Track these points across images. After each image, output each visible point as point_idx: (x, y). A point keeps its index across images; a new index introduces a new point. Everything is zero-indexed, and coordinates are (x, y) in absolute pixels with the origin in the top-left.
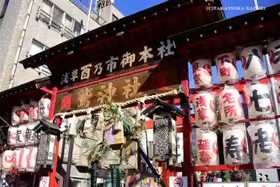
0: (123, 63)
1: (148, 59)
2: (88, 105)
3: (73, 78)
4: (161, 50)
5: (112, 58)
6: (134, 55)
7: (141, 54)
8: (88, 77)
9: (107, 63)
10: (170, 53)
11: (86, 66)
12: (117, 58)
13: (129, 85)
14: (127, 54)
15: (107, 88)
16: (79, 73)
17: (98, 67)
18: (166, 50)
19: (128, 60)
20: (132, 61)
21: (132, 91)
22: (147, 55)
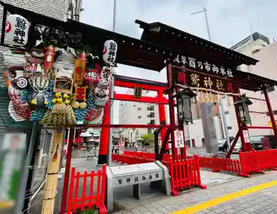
1: (224, 74)
2: (198, 85)
4: (228, 73)
6: (218, 68)
7: (221, 69)
8: (194, 66)
9: (205, 64)
11: (192, 59)
12: (210, 65)
13: (218, 83)
14: (215, 66)
15: (208, 79)
16: (187, 60)
17: (200, 63)
18: (230, 73)
19: (215, 69)
20: (218, 71)
21: (220, 87)
22: (223, 71)
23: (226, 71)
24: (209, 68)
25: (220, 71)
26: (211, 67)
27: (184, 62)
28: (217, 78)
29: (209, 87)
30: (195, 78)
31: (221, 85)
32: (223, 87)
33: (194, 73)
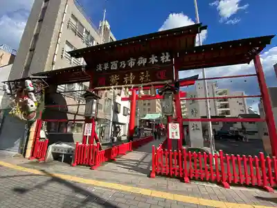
0: (139, 63)
1: (155, 62)
3: (106, 68)
4: (163, 58)
5: (132, 59)
6: (146, 59)
7: (150, 59)
8: (116, 69)
9: (128, 62)
10: (168, 60)
11: (114, 62)
12: (135, 60)
13: (143, 75)
14: (142, 58)
15: (129, 75)
16: (110, 65)
17: (122, 63)
18: (165, 58)
19: (143, 61)
20: (145, 62)
21: (145, 79)
22: (153, 60)
23: (159, 59)
24: (134, 63)
25: (148, 60)
26: (136, 62)
29: (129, 83)
30: (114, 79)
31: (147, 76)
32: (149, 78)
33: (114, 74)
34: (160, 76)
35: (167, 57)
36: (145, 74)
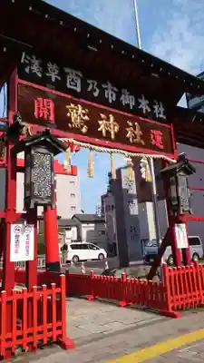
0: (124, 100)
1: (147, 111)
2: (84, 130)
6: (133, 98)
7: (140, 101)
8: (79, 90)
9: (104, 86)
11: (74, 72)
12: (115, 89)
13: (132, 128)
15: (108, 119)
17: (92, 84)
18: (159, 111)
19: (128, 100)
20: (132, 104)
21: (135, 137)
22: (144, 105)
23: (150, 105)
24: (114, 95)
25: (138, 104)
26: (118, 95)
27: (53, 76)
28: (130, 119)
29: (108, 137)
30: (77, 114)
31: (138, 132)
32: (142, 137)
33: (76, 103)
34: (154, 138)
35: (162, 110)
36: (134, 127)
